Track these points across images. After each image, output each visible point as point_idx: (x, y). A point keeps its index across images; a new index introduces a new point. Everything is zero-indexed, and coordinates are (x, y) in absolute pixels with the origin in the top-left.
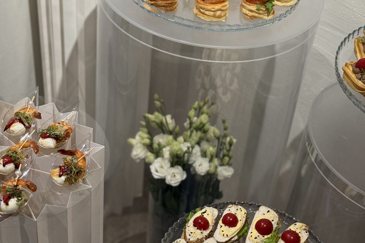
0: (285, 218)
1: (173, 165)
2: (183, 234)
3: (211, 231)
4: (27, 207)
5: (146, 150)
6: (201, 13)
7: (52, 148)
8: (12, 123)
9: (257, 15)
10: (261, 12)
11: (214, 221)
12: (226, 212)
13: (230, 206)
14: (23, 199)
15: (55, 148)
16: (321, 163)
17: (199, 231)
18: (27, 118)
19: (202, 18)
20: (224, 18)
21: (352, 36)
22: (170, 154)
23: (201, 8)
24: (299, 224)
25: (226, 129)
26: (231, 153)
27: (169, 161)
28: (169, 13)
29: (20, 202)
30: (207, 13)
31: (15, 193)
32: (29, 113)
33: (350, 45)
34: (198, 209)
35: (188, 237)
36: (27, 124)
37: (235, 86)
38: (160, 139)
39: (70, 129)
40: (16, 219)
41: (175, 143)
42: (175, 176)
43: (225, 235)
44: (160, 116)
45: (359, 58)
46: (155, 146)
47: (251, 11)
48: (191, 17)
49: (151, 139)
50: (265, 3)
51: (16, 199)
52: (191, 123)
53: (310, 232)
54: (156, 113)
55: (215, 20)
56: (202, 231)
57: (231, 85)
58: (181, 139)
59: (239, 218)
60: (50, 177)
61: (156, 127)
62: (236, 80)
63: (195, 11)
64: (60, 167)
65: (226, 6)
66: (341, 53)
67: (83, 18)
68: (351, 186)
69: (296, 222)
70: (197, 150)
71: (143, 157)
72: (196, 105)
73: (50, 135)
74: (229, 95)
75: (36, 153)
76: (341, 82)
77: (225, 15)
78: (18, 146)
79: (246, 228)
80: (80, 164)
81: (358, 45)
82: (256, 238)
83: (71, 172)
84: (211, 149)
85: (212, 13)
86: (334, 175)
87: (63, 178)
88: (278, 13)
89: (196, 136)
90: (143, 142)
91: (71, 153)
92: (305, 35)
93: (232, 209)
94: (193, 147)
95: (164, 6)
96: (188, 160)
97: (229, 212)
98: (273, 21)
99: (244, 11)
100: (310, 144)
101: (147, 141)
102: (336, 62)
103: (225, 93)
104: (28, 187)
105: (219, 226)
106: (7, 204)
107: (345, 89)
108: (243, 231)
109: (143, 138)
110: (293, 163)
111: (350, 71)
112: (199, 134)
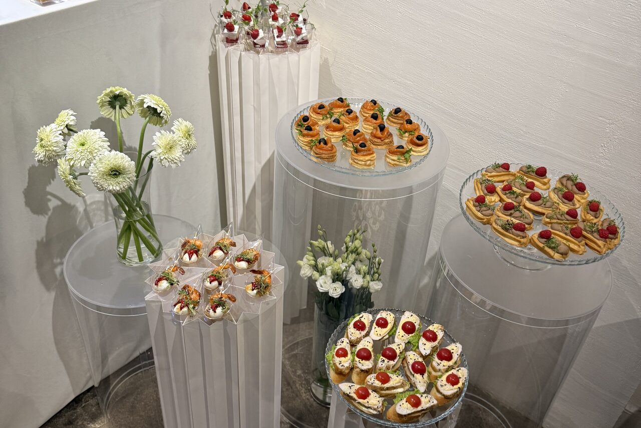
0: (425, 321)
1: (334, 281)
2: (346, 334)
3: (368, 332)
4: (228, 314)
5: (312, 269)
6: (355, 162)
7: (245, 269)
8: (215, 250)
9: (398, 163)
10: (401, 161)
11: (369, 324)
12: (379, 316)
13: (381, 312)
14: (227, 308)
15: (248, 269)
16: (452, 277)
17: (358, 332)
18: (225, 246)
19: (357, 167)
20: (373, 166)
21: (472, 177)
22: (332, 272)
23: (355, 159)
24: (436, 325)
25: (375, 252)
26: (380, 271)
27: (331, 278)
28: (331, 164)
29: (224, 311)
30: (360, 162)
31: (220, 303)
32: (227, 242)
33: (471, 184)
34: (356, 315)
35: (350, 336)
36: (225, 251)
37: (382, 217)
38: (322, 261)
39: (258, 254)
40: (221, 323)
41: (335, 263)
42: (336, 290)
43: (379, 335)
44: (323, 242)
45: (478, 195)
46: (320, 266)
47: (394, 160)
48: (347, 166)
49: (316, 261)
50: (404, 154)
51: (221, 308)
52: (347, 248)
53: (444, 331)
54: (320, 240)
55: (365, 168)
56: (360, 331)
57: (379, 216)
58: (340, 260)
59: (389, 321)
60: (245, 291)
61: (320, 251)
62: (383, 212)
63: (351, 161)
64: (252, 283)
65: (374, 157)
66: (464, 190)
67: (260, 167)
68: (476, 294)
69: (433, 323)
70: (353, 268)
71: (310, 275)
72: (351, 233)
73: (243, 259)
74: (378, 225)
75: (234, 273)
76: (464, 214)
77: (374, 164)
78: (220, 268)
79: (395, 329)
80: (267, 280)
81: (477, 185)
82: (403, 336)
83: (261, 286)
84: (364, 268)
85: (363, 163)
86: (463, 286)
87: (255, 291)
88: (414, 161)
89: (352, 257)
90: (309, 263)
91: (260, 272)
92: (436, 177)
93: (383, 314)
94: (350, 267)
95: (327, 158)
96: (346, 277)
97: (381, 316)
98: (410, 167)
99: (388, 160)
100: (443, 262)
101: (313, 262)
102: (460, 198)
103: (374, 223)
104: (230, 298)
105: (373, 328)
106: (215, 312)
107: (468, 219)
108: (393, 331)
109: (309, 260)
110: (430, 278)
111: (471, 205)
112: (354, 255)
